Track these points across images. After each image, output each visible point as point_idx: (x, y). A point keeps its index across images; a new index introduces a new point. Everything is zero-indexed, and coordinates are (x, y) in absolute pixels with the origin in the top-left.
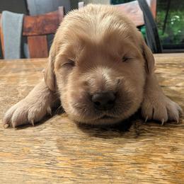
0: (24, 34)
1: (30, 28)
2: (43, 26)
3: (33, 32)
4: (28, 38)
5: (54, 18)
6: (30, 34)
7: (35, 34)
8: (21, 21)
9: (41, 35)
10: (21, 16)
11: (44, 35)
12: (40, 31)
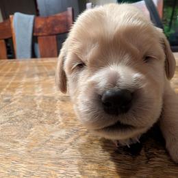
0: (35, 34)
1: (40, 29)
2: (53, 27)
3: (43, 32)
4: (39, 38)
5: (63, 19)
6: (40, 34)
7: (44, 34)
8: (31, 22)
9: (50, 35)
10: (32, 17)
11: (53, 35)
12: (50, 31)
